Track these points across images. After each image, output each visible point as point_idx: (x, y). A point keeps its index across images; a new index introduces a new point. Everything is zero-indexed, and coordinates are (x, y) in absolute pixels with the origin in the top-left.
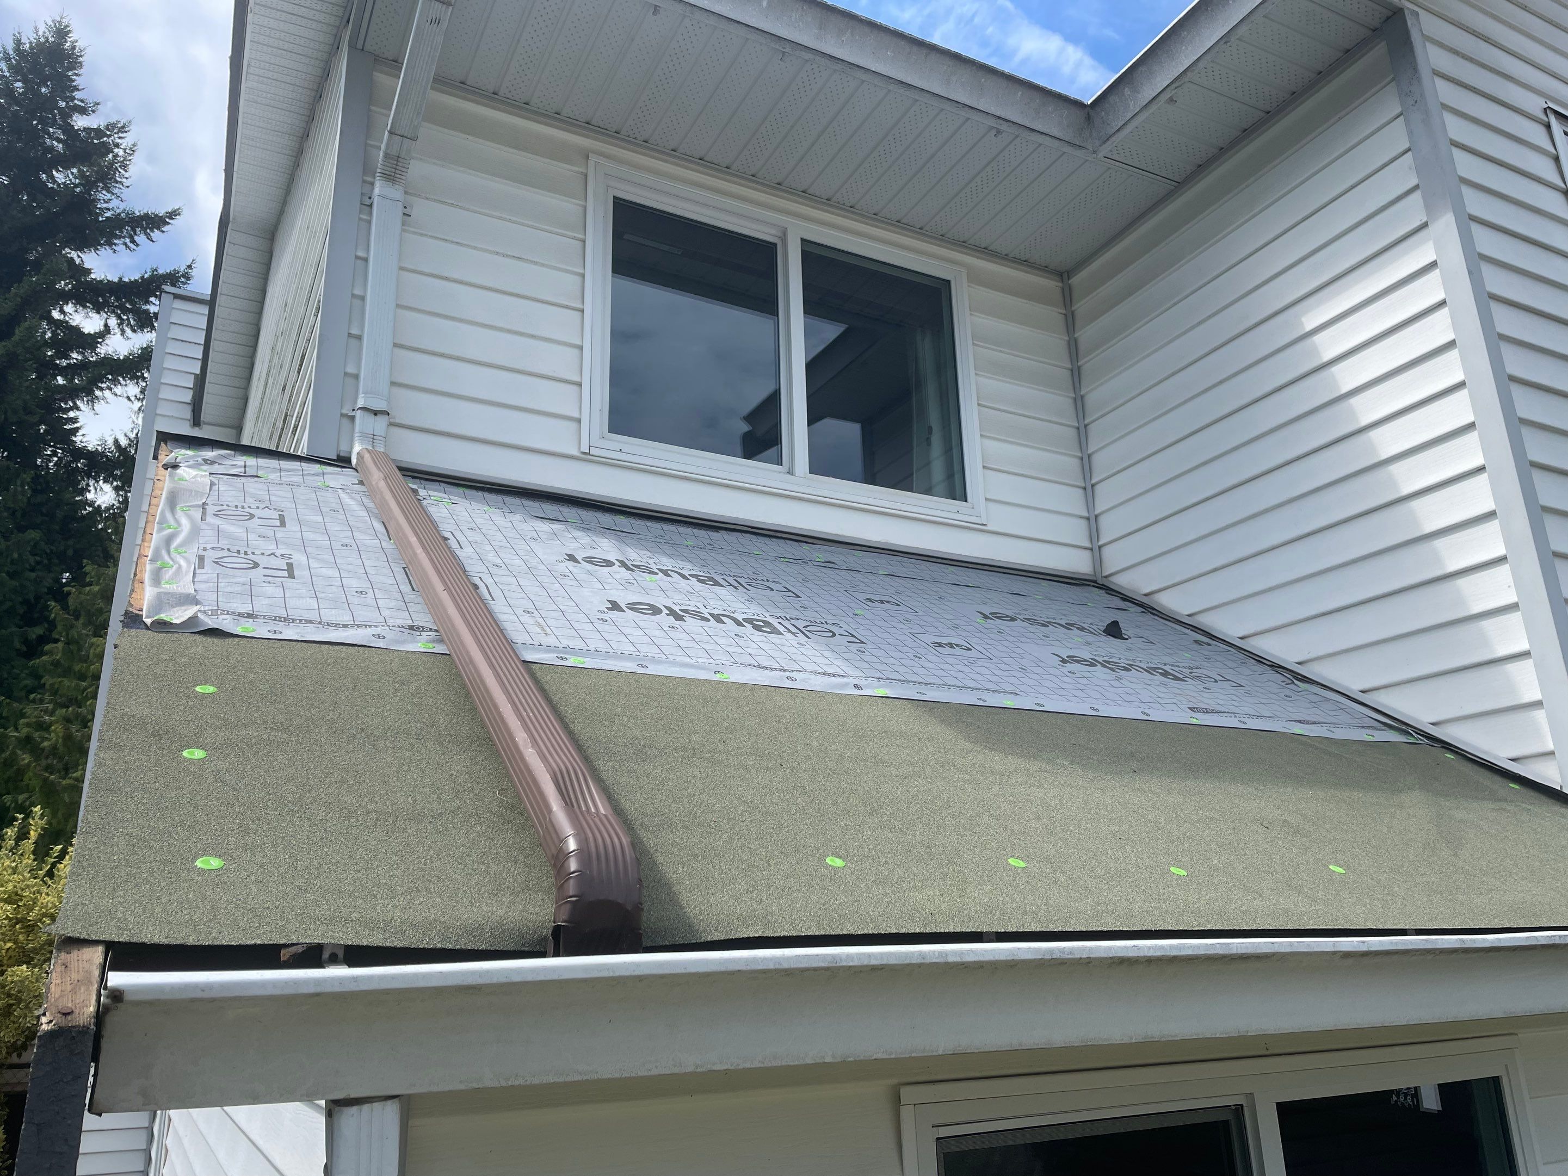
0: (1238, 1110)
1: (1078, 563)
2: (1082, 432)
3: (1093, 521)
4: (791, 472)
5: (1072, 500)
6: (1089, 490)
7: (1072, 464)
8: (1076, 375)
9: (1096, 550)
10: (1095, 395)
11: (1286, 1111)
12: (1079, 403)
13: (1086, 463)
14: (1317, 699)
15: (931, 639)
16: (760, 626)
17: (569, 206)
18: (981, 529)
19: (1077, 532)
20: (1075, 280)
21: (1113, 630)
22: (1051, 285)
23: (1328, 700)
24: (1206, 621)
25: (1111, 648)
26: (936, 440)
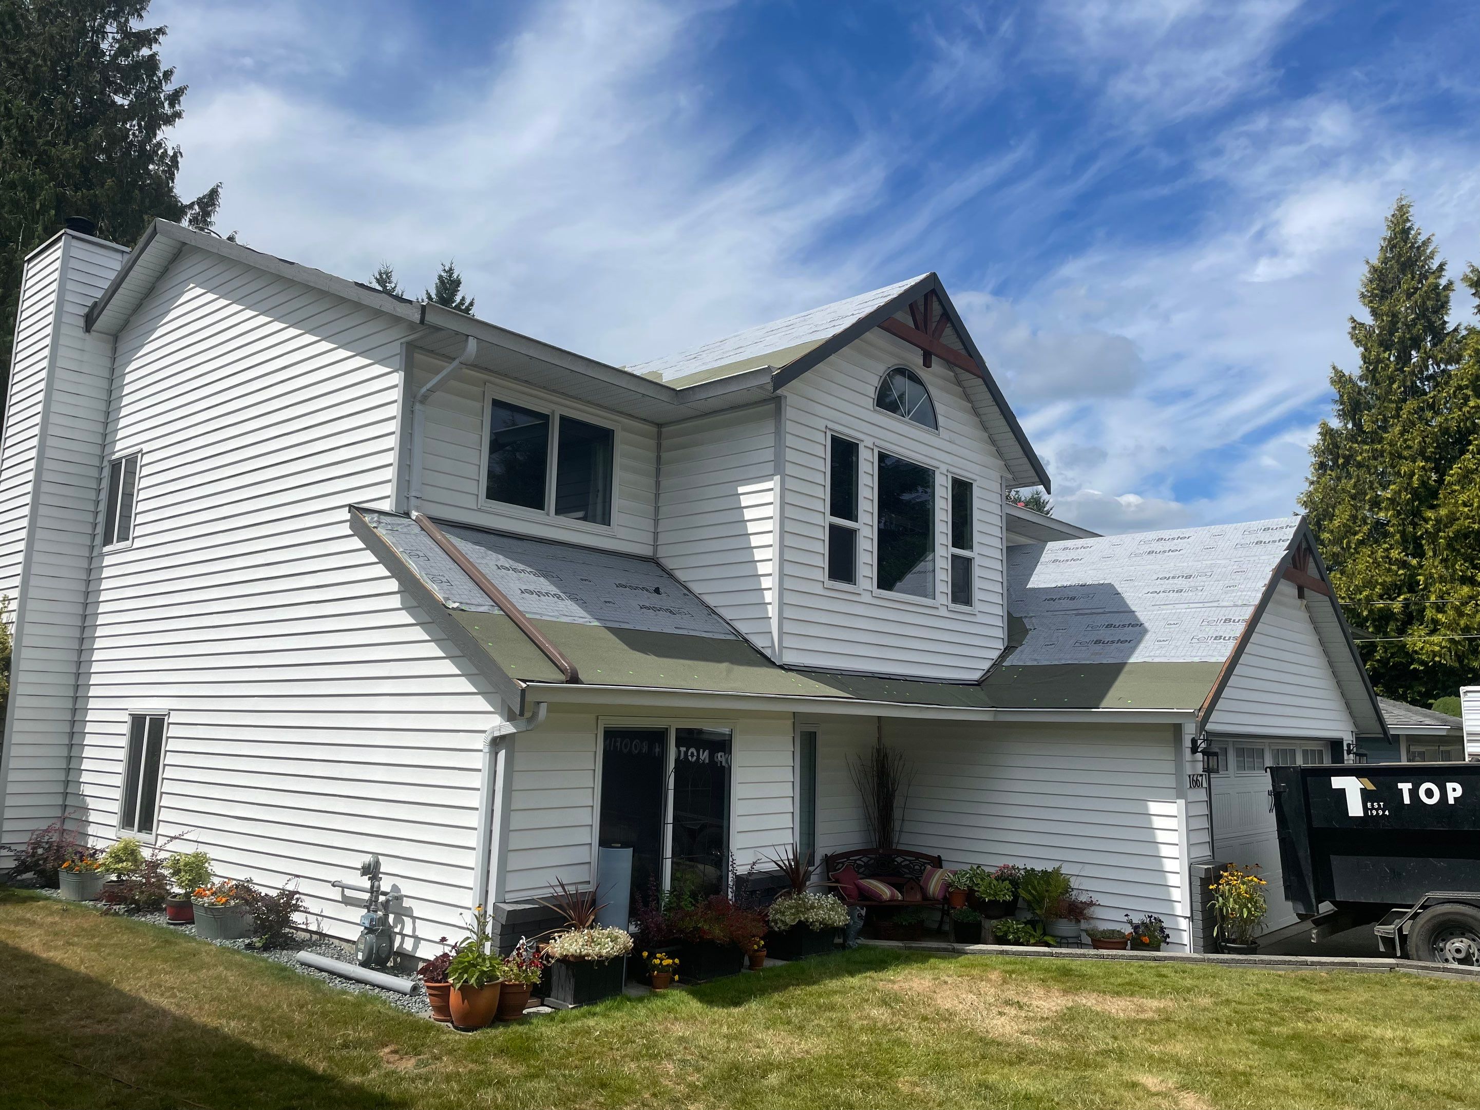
0: (667, 729)
1: (647, 551)
2: (657, 496)
3: (656, 534)
4: (548, 514)
5: (648, 524)
6: (656, 521)
7: (651, 509)
8: (658, 471)
9: (655, 546)
10: (664, 483)
11: (678, 730)
12: (658, 483)
13: (657, 510)
14: (715, 621)
15: (603, 600)
16: (559, 597)
17: (478, 405)
18: (614, 537)
19: (649, 538)
20: (664, 430)
21: (657, 591)
22: (654, 429)
23: (718, 622)
24: (690, 585)
25: (655, 599)
26: (600, 495)
